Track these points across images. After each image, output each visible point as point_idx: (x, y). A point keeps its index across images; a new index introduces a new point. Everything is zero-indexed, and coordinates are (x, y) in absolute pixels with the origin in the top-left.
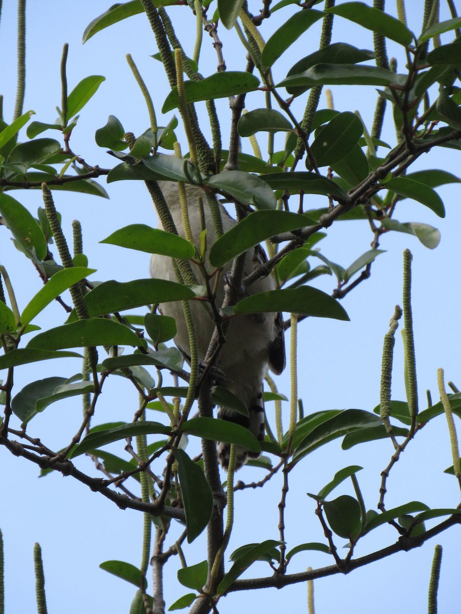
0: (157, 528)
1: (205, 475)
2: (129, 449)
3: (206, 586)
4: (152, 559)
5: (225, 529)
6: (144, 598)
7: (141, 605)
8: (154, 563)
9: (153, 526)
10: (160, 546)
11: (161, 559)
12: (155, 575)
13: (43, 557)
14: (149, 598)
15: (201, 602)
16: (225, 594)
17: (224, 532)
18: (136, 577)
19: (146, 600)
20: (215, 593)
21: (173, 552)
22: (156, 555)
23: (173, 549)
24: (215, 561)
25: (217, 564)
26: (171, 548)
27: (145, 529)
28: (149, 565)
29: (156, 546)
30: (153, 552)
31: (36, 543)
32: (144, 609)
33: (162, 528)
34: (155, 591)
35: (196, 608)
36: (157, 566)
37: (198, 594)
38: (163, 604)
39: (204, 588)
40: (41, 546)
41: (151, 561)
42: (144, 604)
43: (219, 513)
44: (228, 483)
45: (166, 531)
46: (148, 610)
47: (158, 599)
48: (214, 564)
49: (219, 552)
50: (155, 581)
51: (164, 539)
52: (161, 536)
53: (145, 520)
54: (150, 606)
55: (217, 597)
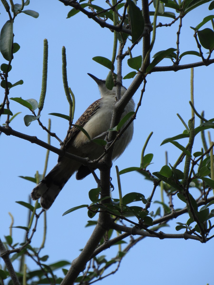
0: (120, 42)
1: (143, 15)
2: (108, 2)
3: (141, 68)
4: (117, 57)
5: (151, 42)
6: (113, 74)
7: (111, 78)
8: (118, 59)
9: (118, 41)
10: (121, 51)
11: (122, 57)
12: (118, 64)
13: (66, 53)
14: (115, 75)
15: (139, 76)
16: (150, 73)
17: (151, 43)
18: (109, 64)
19: (114, 75)
20: (145, 72)
21: (127, 54)
22: (119, 55)
23: (127, 52)
24: (146, 56)
25: (147, 58)
26: (126, 52)
27: (114, 42)
28: (116, 60)
29: (120, 51)
30: (118, 54)
31: (63, 46)
32: (112, 80)
33: (123, 42)
34: (118, 72)
35: (136, 79)
36: (119, 60)
37: (137, 72)
38: (121, 77)
39: (140, 69)
40: (66, 48)
41: (117, 58)
42: (112, 77)
43: (149, 33)
44: (154, 23)
45: (124, 44)
46: (114, 80)
47: (119, 75)
48: (145, 58)
49: (148, 53)
50: (118, 67)
51: (123, 47)
52: (122, 46)
53: (114, 38)
54: (115, 78)
55: (146, 74)
